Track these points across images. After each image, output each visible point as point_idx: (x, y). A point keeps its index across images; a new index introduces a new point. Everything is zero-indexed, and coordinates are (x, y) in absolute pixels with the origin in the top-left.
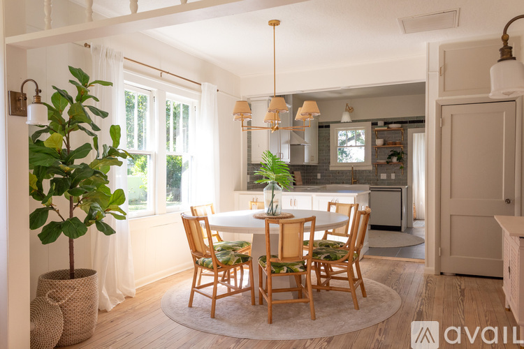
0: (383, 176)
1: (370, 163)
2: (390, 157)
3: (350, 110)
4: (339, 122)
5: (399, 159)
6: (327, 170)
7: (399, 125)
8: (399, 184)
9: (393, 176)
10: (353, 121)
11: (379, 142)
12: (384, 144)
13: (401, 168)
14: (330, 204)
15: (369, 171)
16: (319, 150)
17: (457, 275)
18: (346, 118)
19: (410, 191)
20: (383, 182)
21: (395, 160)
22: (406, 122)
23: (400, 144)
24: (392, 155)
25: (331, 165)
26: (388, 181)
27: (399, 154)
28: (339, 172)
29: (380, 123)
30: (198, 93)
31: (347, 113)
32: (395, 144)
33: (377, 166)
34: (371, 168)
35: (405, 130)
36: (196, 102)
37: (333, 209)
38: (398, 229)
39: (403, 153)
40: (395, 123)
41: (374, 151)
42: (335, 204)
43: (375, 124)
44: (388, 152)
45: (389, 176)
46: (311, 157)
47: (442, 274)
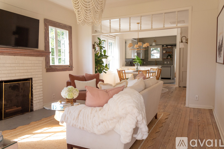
0: (165, 63)
1: (161, 59)
2: (168, 56)
3: (155, 41)
4: (152, 45)
5: (170, 57)
6: (147, 61)
7: (171, 46)
8: (171, 65)
9: (169, 63)
10: (156, 45)
11: (164, 52)
12: (166, 52)
13: (171, 60)
14: (151, 69)
15: (161, 61)
16: (145, 54)
17: (184, 87)
18: (154, 44)
19: (174, 67)
20: (165, 64)
21: (169, 57)
22: (173, 45)
23: (171, 52)
24: (169, 56)
25: (149, 59)
26: (167, 64)
27: (170, 55)
28: (151, 61)
29: (165, 46)
30: (114, 39)
31: (154, 42)
32: (169, 52)
33: (163, 59)
34: (162, 60)
35: (173, 48)
36: (114, 41)
37: (152, 70)
38: (170, 79)
39: (172, 55)
40: (169, 46)
41: (163, 55)
42: (152, 69)
43: (163, 46)
44: (167, 55)
45: (167, 63)
46: (143, 57)
47: (180, 87)
